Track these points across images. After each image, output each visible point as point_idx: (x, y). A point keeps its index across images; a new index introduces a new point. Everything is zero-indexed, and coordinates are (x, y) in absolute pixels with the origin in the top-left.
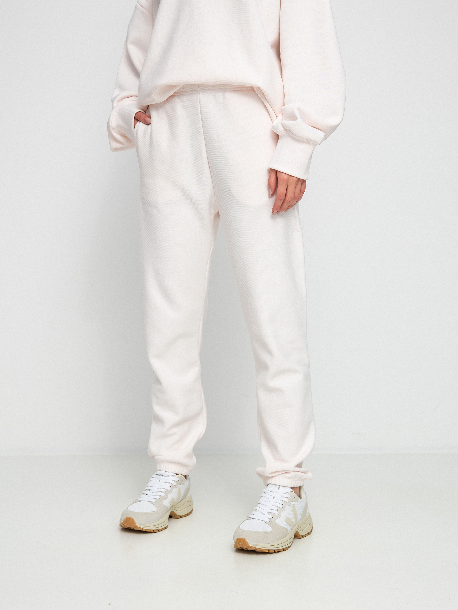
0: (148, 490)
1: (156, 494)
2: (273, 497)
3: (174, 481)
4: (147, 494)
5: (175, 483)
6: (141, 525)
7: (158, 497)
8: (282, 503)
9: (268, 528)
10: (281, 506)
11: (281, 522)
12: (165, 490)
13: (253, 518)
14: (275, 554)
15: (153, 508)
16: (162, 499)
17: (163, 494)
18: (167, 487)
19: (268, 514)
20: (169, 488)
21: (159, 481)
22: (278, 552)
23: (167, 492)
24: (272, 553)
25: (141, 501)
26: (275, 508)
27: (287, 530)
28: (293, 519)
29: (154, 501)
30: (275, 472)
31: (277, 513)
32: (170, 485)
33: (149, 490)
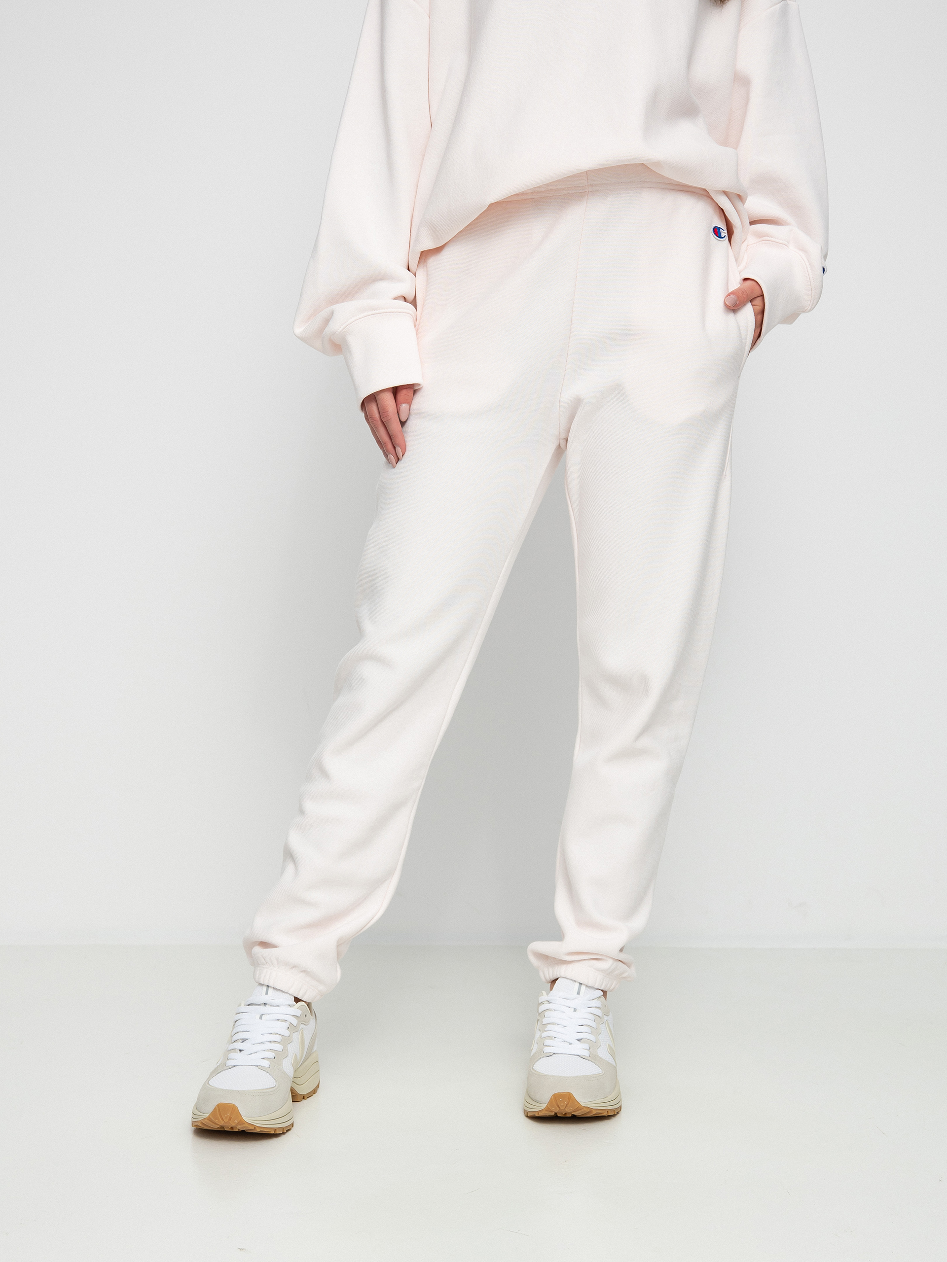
0: (241, 1041)
1: (263, 1047)
2: (572, 1009)
3: (292, 1016)
4: (240, 1051)
5: (295, 1022)
6: (253, 1119)
7: (271, 1055)
12: (280, 1036)
13: (552, 1054)
15: (266, 1081)
16: (277, 1058)
17: (278, 1047)
18: (282, 1028)
19: (578, 1041)
20: (287, 1033)
21: (261, 1018)
23: (286, 1041)
25: (235, 1066)
26: (586, 1029)
29: (266, 1063)
32: (286, 1025)
33: (244, 1040)
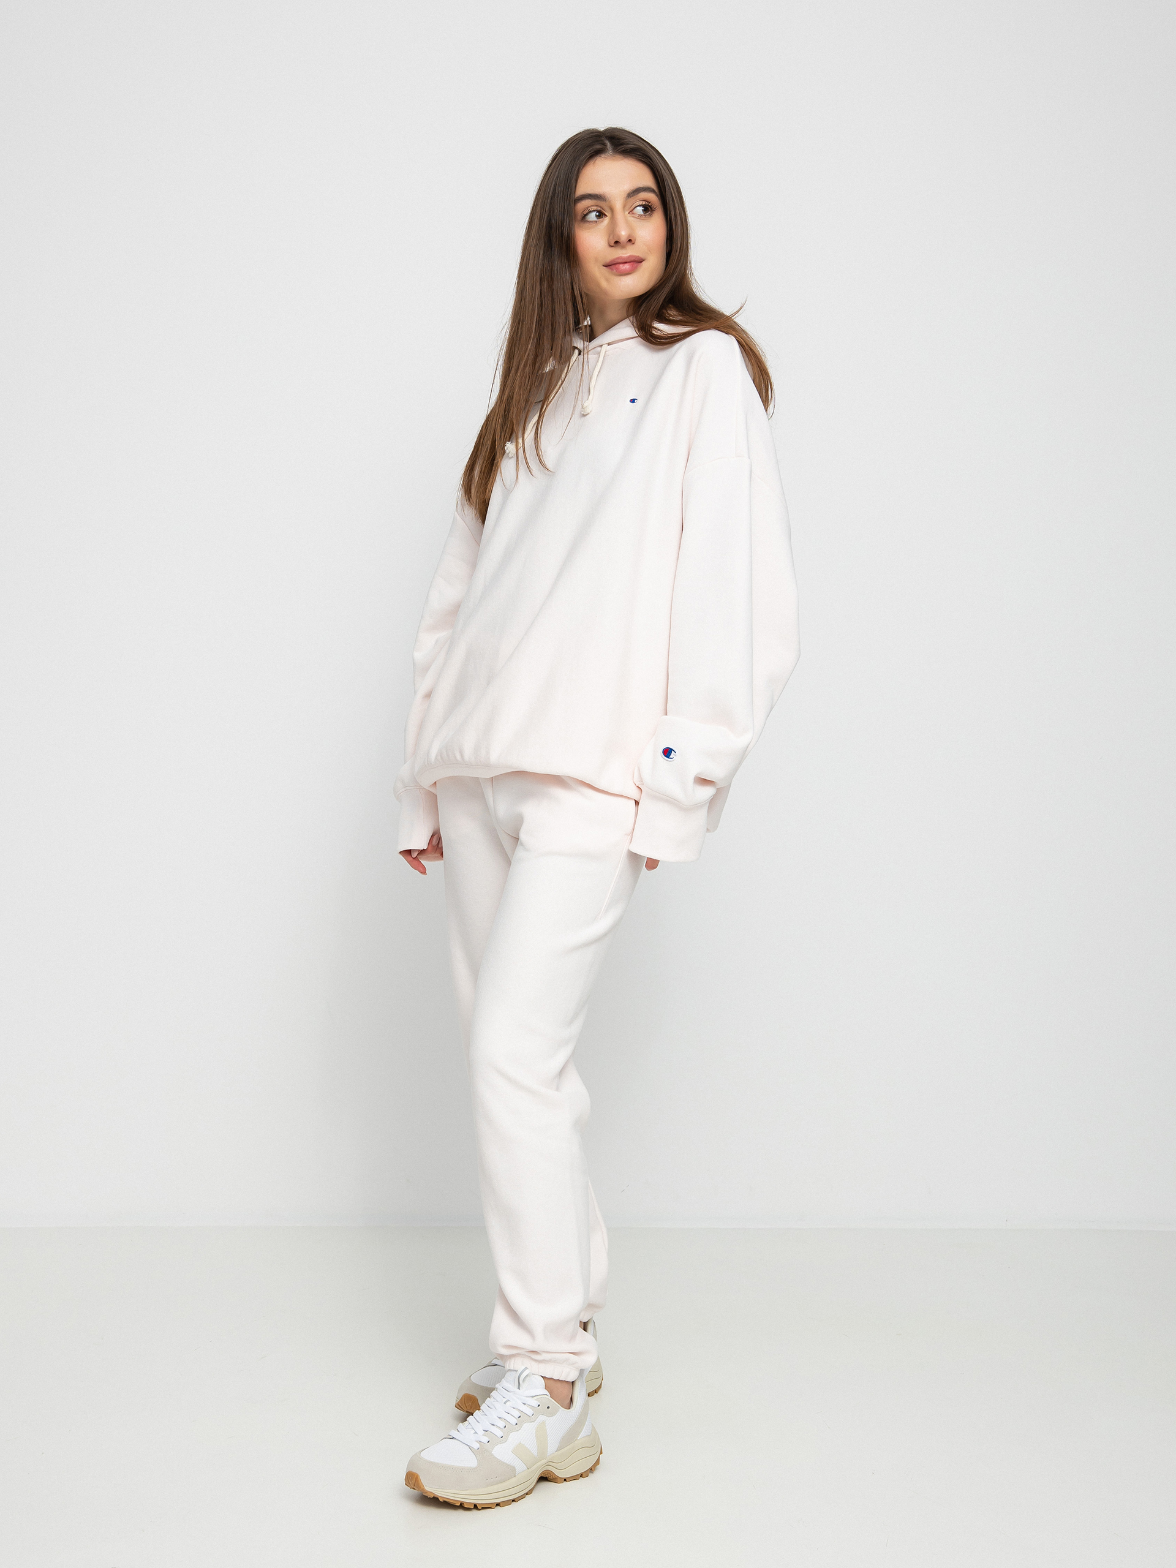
2: (505, 1400)
8: (517, 1414)
9: (471, 1461)
10: (513, 1421)
11: (503, 1453)
13: (453, 1438)
14: (475, 1512)
19: (484, 1432)
22: (483, 1508)
24: (469, 1509)
26: (501, 1424)
27: (513, 1469)
28: (534, 1450)
30: (515, 1347)
31: (499, 1433)
